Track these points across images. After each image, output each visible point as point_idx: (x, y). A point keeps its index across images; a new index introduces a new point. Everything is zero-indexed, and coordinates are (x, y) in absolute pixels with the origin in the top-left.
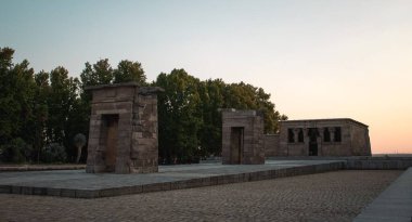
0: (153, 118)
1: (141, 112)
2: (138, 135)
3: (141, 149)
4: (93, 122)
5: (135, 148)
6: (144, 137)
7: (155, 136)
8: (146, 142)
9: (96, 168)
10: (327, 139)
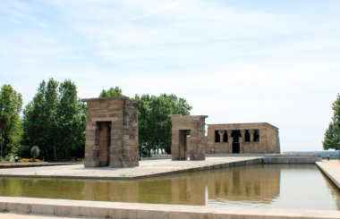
0: (136, 124)
1: (128, 119)
2: (127, 137)
3: (128, 148)
4: (88, 128)
5: (125, 148)
6: (130, 138)
7: (137, 138)
8: (132, 143)
9: (93, 163)
10: (247, 139)
